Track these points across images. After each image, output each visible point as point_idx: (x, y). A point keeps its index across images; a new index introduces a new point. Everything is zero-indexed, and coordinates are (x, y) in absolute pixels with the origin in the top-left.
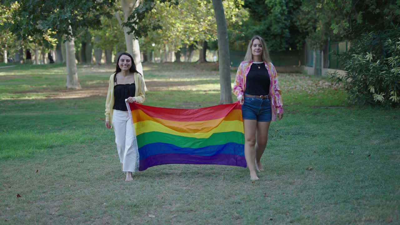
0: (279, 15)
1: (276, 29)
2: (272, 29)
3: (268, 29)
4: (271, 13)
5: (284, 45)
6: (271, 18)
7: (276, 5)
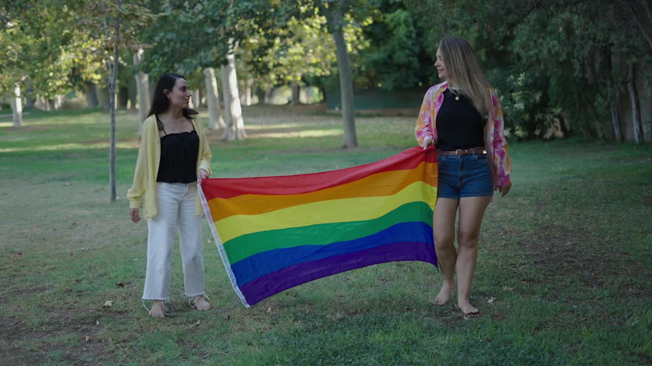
0: (405, 39)
1: (400, 57)
2: (396, 57)
3: (390, 57)
4: (393, 35)
5: (412, 79)
6: (393, 42)
7: (399, 24)
